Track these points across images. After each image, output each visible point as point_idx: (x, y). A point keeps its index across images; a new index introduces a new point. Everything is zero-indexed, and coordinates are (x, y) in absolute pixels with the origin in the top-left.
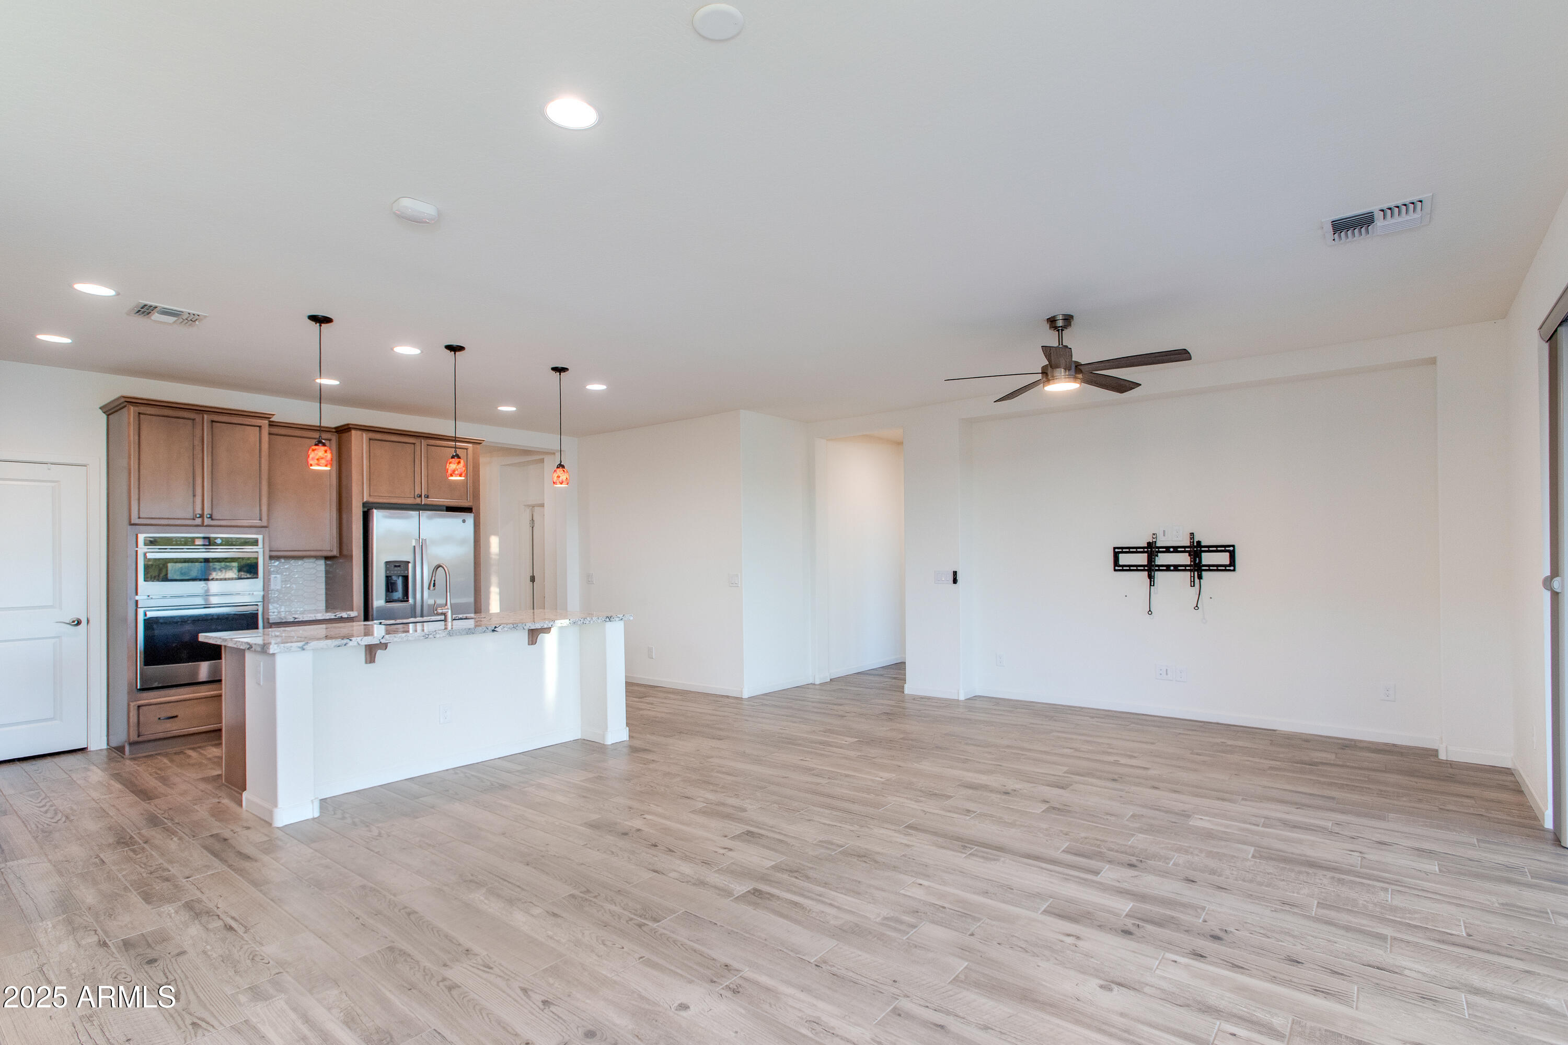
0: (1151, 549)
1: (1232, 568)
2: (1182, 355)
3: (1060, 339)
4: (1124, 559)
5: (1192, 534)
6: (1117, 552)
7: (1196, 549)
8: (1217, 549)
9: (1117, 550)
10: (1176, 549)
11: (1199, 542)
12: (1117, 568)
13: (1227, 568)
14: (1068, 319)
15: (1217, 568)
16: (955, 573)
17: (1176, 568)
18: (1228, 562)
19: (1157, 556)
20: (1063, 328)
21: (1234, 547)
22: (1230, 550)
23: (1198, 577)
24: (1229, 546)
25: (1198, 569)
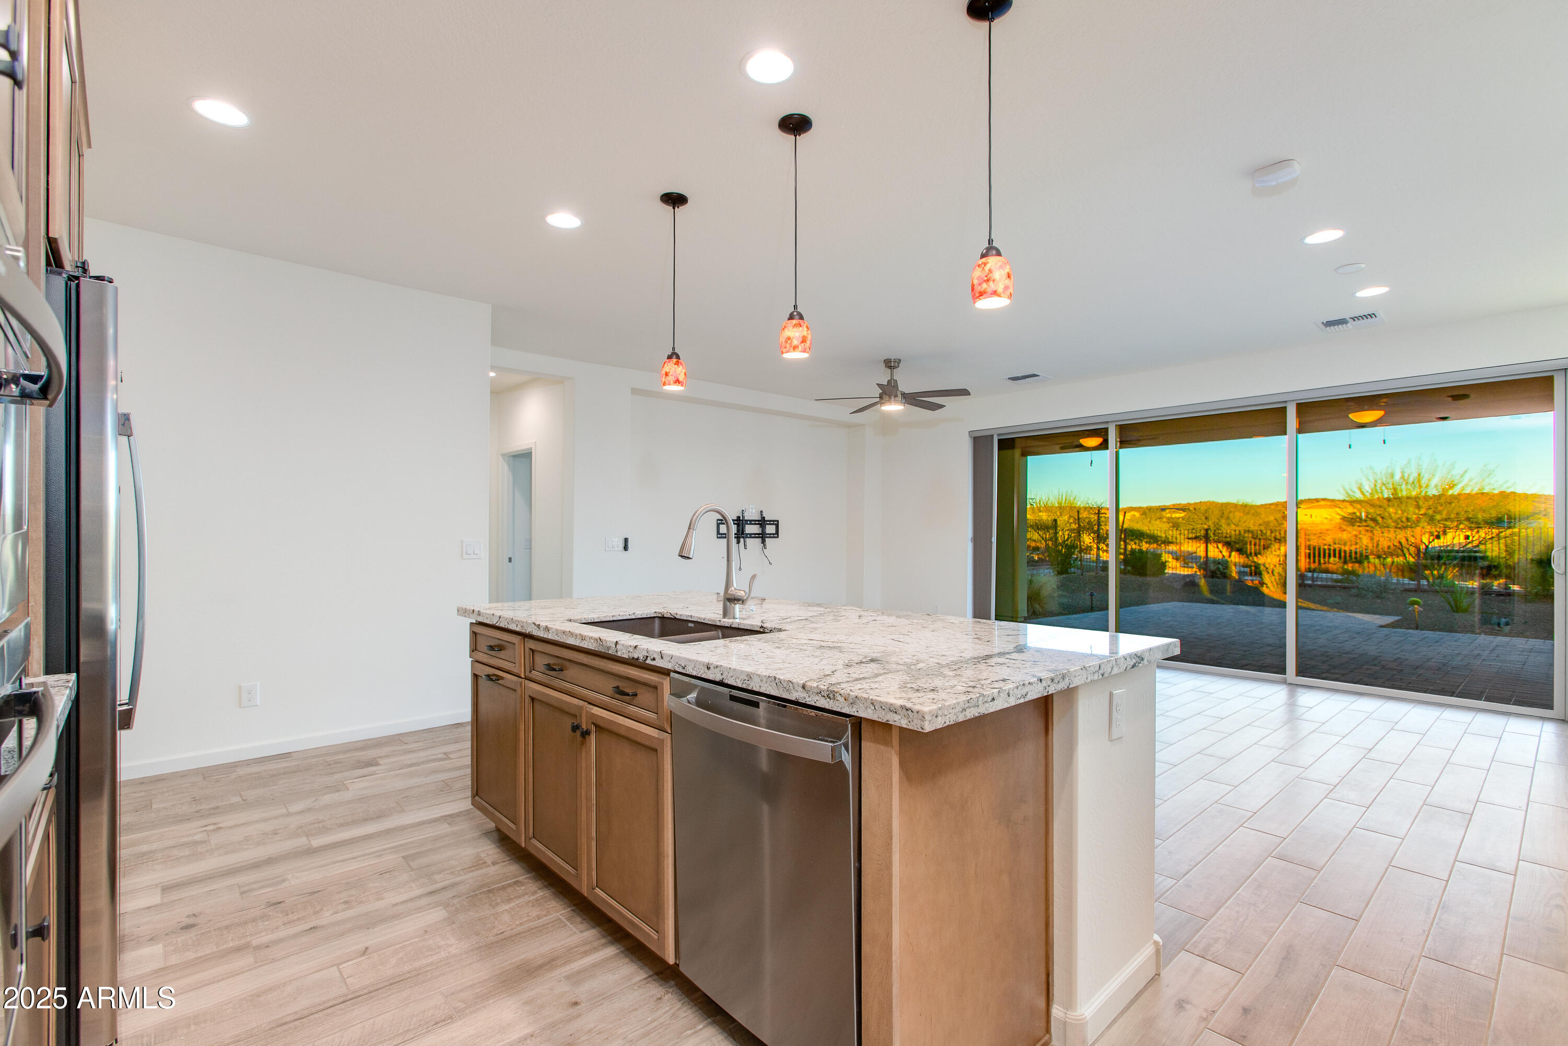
0: (740, 522)
1: (777, 536)
2: (964, 392)
4: (723, 529)
5: (761, 512)
6: (719, 523)
7: (762, 522)
8: (771, 522)
10: (752, 522)
11: (764, 518)
12: (719, 536)
13: (775, 536)
14: (899, 362)
15: (771, 536)
16: (626, 540)
17: (752, 536)
18: (775, 532)
19: (744, 527)
20: (895, 367)
21: (778, 521)
22: (776, 523)
23: (763, 542)
24: (775, 521)
25: (763, 536)
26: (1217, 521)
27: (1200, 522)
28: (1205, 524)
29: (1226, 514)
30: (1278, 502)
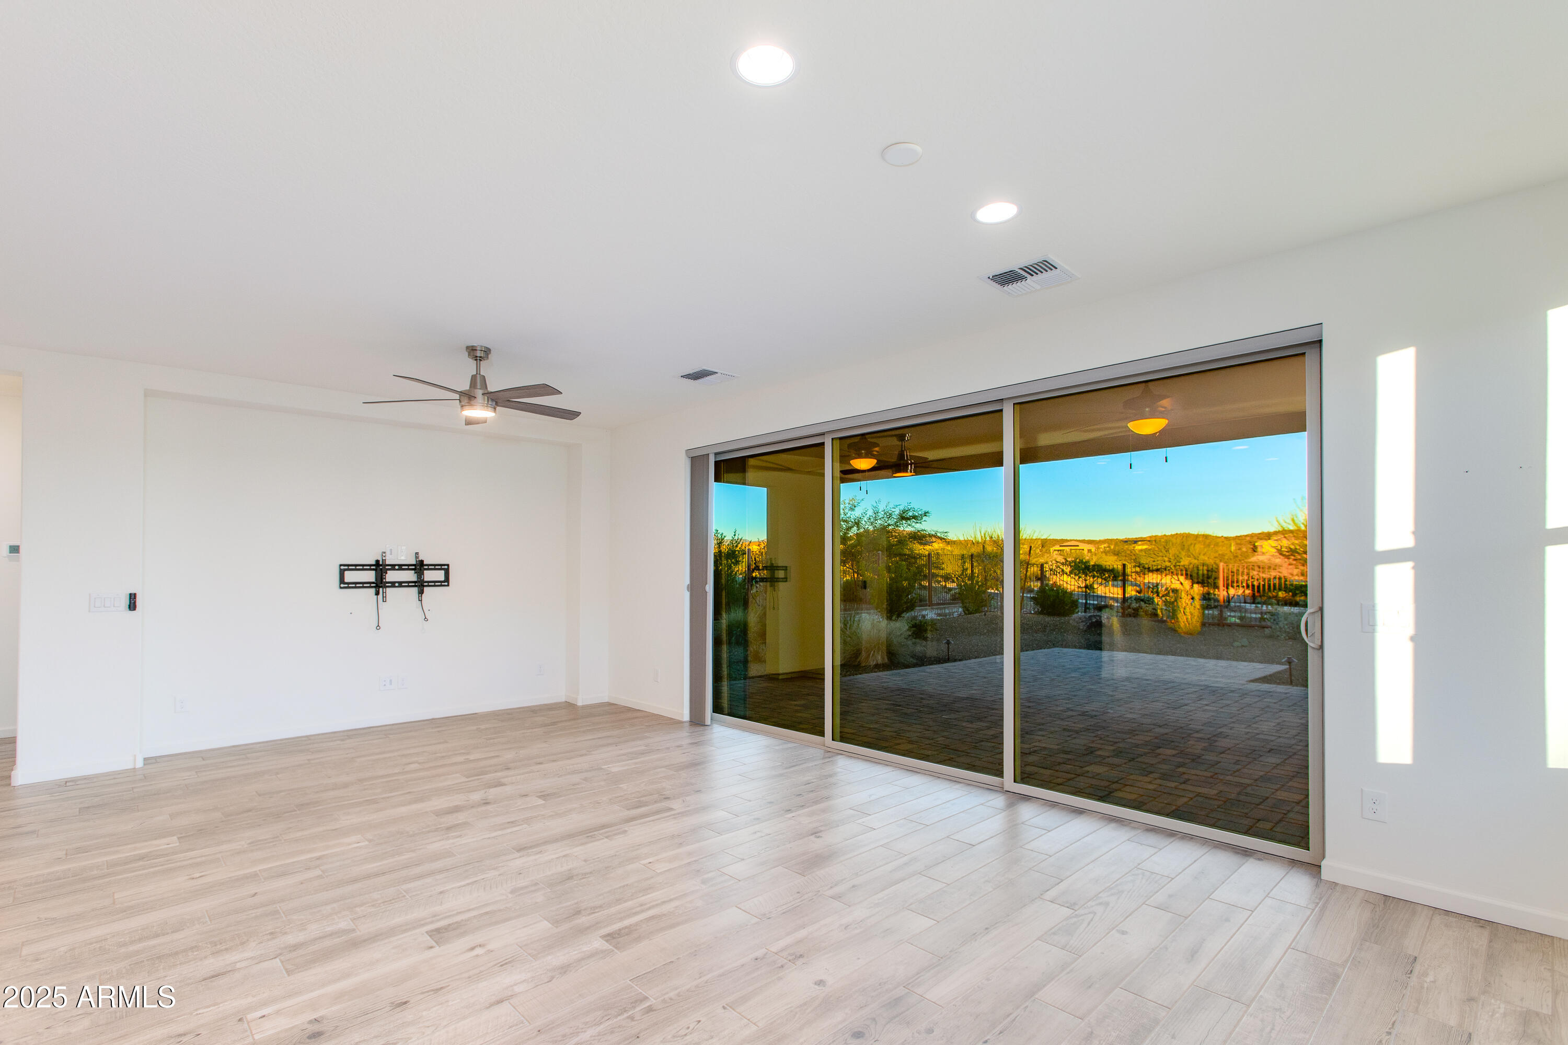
0: (380, 568)
1: (446, 584)
3: (478, 368)
4: (350, 576)
5: (417, 553)
6: (344, 569)
7: (419, 567)
8: (435, 567)
9: (342, 567)
10: (401, 567)
11: (422, 561)
12: (342, 585)
13: (443, 584)
14: (487, 351)
15: (435, 584)
16: (134, 596)
17: (401, 584)
18: (443, 579)
19: (386, 573)
20: (481, 359)
21: (448, 565)
22: (445, 568)
23: (421, 592)
24: (444, 565)
25: (420, 585)
26: (1177, 553)
27: (1161, 554)
28: (1166, 556)
29: (1186, 547)
30: (1253, 534)
